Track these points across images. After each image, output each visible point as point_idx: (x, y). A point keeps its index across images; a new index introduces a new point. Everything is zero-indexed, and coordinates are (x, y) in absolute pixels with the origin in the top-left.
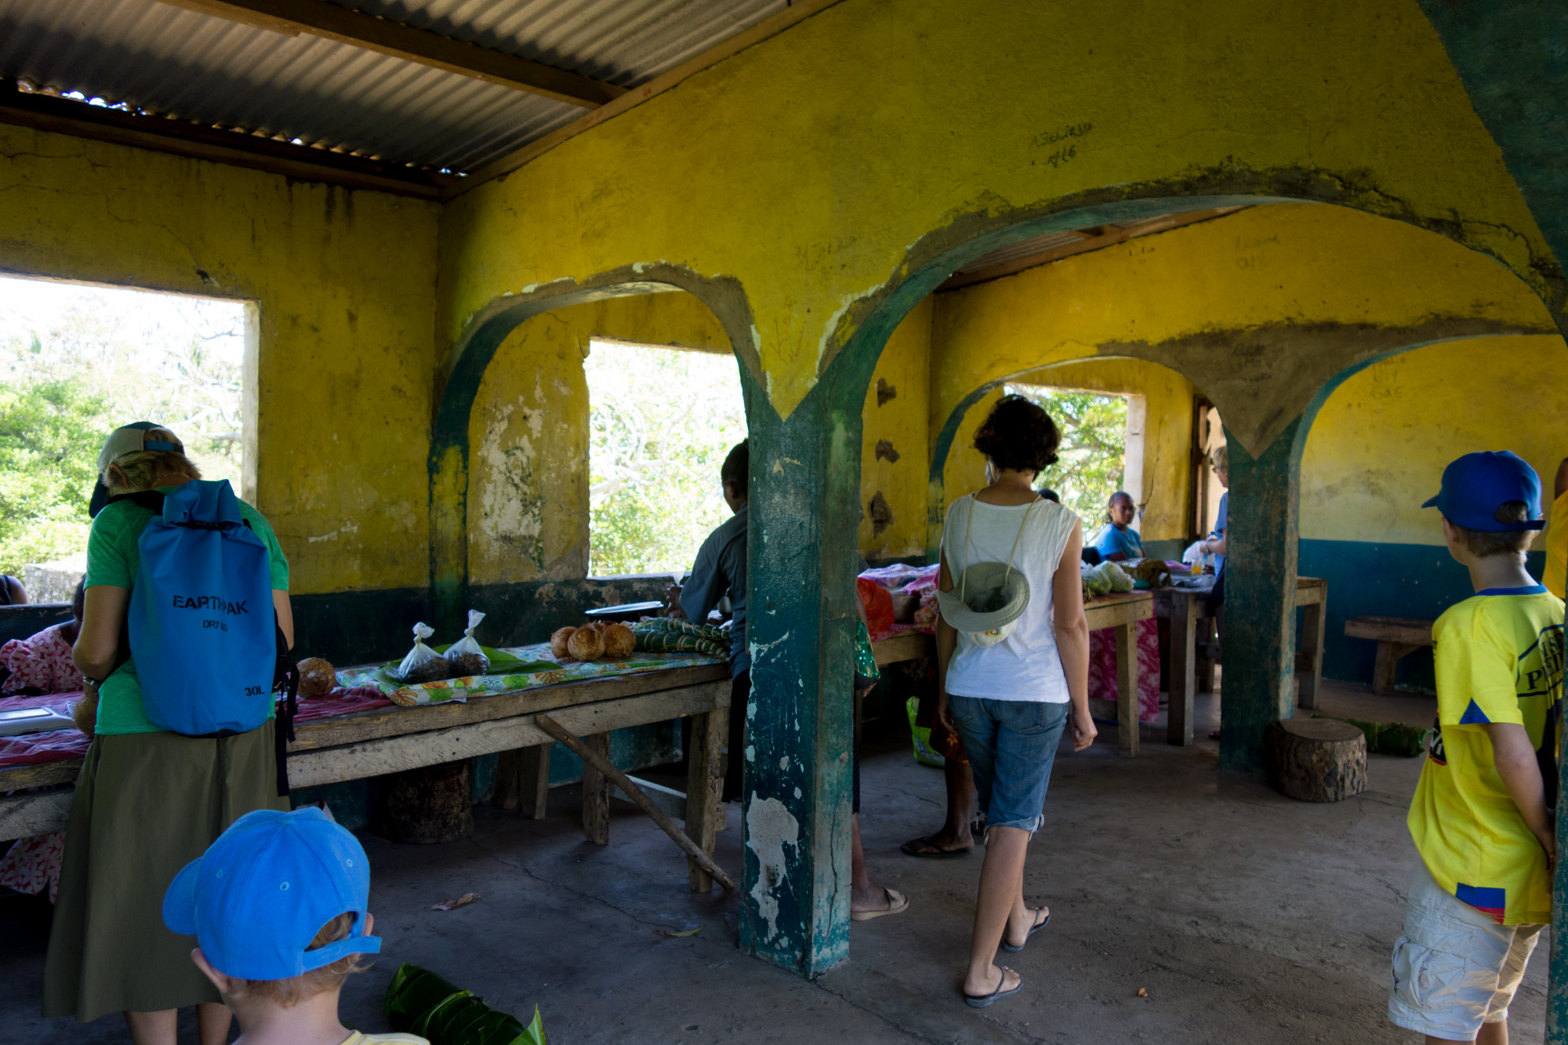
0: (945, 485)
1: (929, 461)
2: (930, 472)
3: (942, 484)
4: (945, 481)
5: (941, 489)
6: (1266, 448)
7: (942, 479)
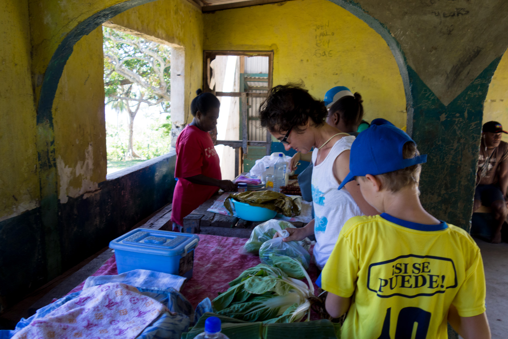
0: (55, 125)
1: (35, 100)
2: (37, 112)
3: (52, 125)
4: (54, 121)
5: (51, 130)
6: (459, 92)
7: (51, 119)
